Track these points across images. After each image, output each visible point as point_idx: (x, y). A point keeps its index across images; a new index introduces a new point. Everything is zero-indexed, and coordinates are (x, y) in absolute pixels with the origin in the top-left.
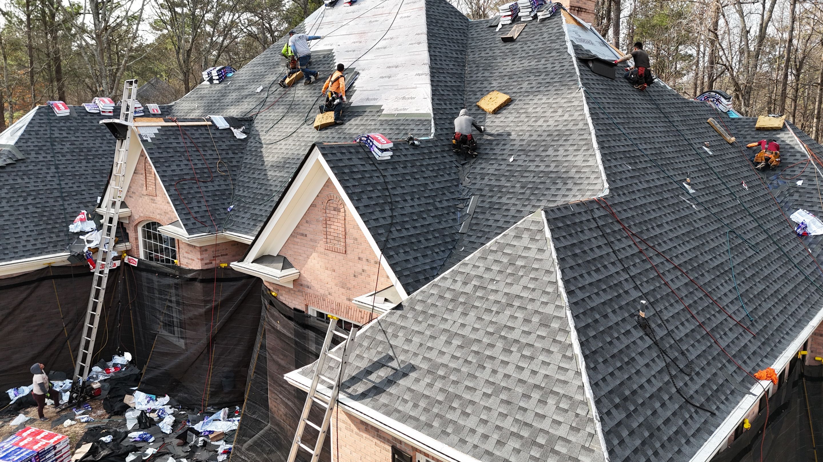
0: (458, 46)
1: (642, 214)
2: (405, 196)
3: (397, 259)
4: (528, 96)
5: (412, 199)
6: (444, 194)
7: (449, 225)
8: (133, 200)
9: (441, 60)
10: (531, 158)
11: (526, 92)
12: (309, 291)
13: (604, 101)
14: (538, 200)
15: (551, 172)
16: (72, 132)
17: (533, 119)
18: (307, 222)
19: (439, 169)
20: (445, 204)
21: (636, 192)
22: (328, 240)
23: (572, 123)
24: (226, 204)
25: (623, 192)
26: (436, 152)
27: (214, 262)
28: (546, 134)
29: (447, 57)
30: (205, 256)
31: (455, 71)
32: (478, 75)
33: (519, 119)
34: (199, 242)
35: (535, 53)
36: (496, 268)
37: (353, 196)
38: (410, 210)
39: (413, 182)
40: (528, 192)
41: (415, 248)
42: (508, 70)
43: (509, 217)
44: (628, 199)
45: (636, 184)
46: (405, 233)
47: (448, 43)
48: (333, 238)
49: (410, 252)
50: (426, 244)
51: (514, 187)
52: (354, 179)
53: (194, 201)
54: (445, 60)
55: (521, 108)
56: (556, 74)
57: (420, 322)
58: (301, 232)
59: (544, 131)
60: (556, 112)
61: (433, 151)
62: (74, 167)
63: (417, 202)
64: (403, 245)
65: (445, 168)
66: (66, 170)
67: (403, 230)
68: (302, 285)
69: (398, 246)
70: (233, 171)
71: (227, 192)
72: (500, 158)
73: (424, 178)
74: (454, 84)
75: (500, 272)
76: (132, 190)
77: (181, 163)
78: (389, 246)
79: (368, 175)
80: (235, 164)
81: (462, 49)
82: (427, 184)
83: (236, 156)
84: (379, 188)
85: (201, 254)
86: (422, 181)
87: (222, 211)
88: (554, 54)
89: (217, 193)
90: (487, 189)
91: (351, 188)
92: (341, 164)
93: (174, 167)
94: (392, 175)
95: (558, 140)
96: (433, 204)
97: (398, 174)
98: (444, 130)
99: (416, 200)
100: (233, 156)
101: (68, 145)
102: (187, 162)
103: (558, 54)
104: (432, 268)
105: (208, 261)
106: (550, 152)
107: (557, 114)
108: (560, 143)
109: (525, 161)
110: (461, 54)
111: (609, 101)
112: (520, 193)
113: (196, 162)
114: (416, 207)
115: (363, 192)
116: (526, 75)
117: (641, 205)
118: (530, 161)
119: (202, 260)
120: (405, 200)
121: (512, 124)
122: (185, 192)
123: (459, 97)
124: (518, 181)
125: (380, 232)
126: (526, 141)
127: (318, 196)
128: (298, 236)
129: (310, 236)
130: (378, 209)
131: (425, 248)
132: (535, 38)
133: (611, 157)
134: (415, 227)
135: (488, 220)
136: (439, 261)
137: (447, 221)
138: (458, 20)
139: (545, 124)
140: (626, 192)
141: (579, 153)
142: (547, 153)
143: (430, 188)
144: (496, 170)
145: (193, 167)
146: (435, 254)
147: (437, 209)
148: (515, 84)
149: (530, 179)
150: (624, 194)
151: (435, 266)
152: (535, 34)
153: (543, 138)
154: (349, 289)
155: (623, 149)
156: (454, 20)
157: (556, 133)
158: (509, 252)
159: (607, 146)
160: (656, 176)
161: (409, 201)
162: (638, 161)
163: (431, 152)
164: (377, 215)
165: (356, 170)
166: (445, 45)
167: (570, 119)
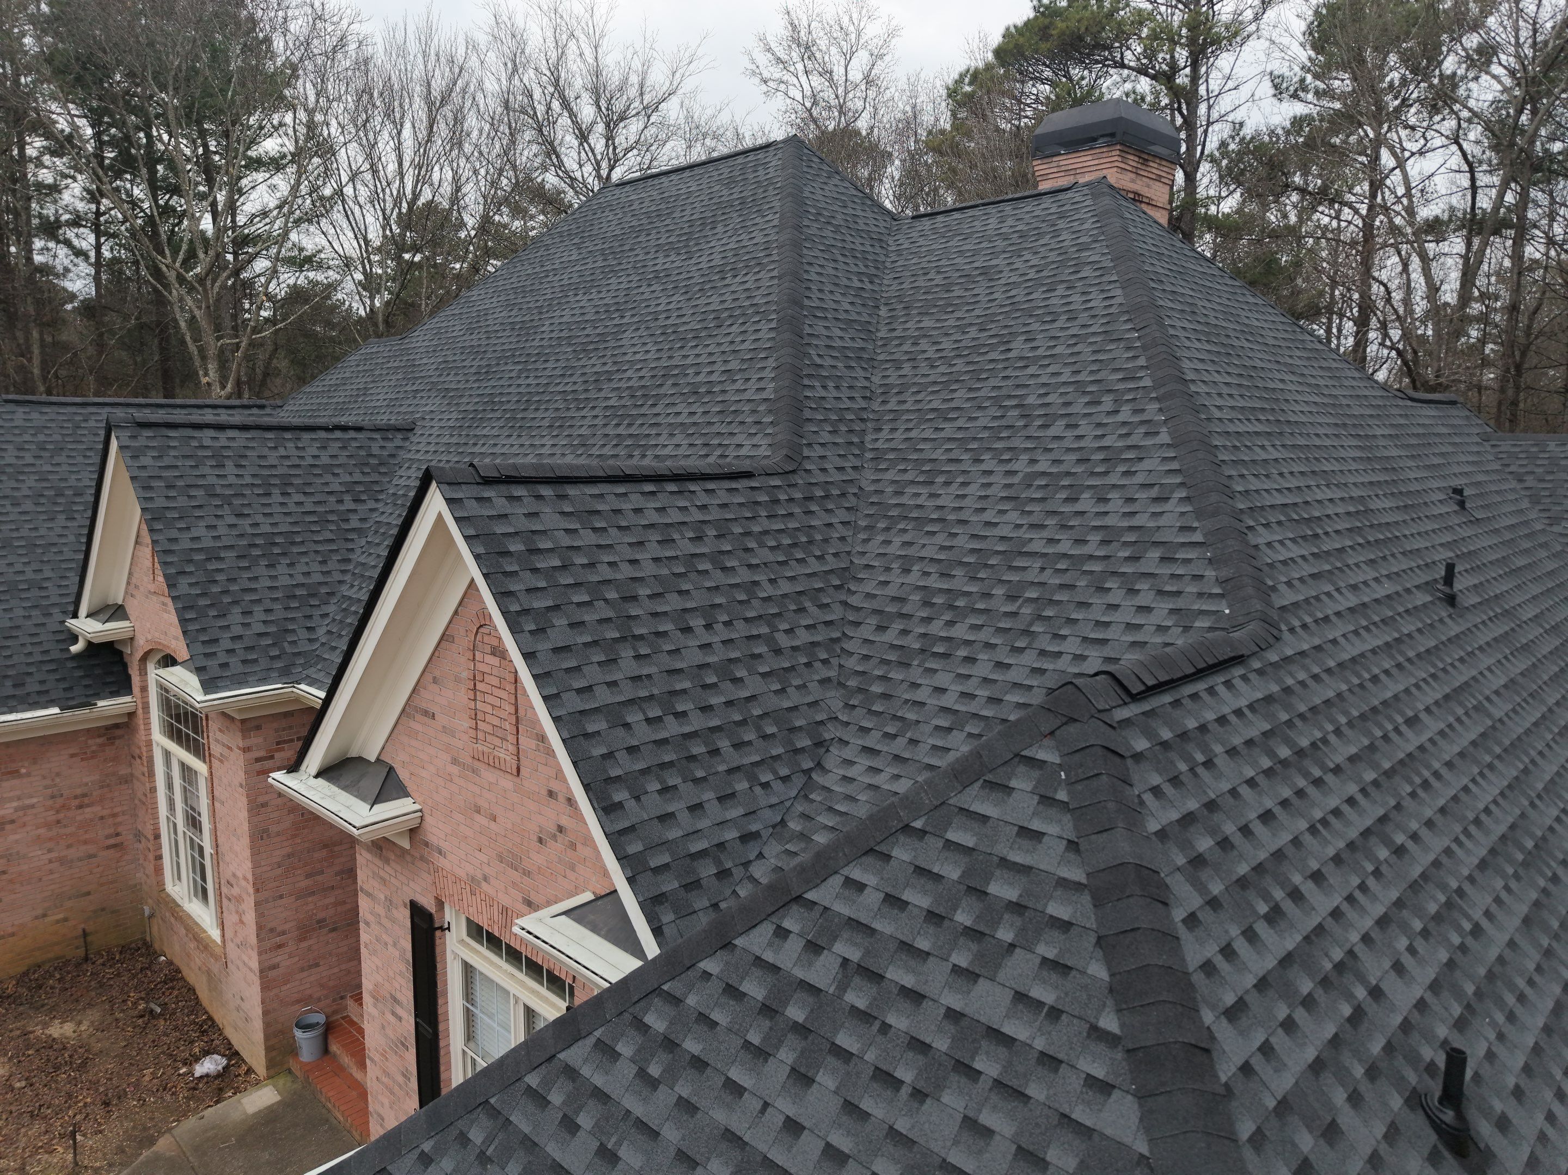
0: (866, 266)
1: (1361, 686)
2: (687, 616)
3: (634, 813)
4: (1026, 367)
5: (708, 627)
6: (801, 610)
7: (810, 699)
8: (136, 602)
9: (820, 291)
10: (1034, 519)
11: (1022, 358)
12: (442, 862)
13: (1218, 378)
14: (1056, 636)
15: (1091, 557)
16: (47, 454)
17: (1039, 422)
18: (435, 681)
19: (795, 545)
20: (803, 637)
21: (1333, 618)
22: (481, 735)
23: (1142, 430)
24: (316, 618)
25: (1300, 619)
26: (791, 500)
27: (277, 755)
28: (1073, 457)
29: (836, 285)
30: (256, 740)
31: (855, 317)
32: (908, 325)
33: (1003, 422)
34: (240, 711)
35: (1044, 274)
36: (918, 898)
37: (522, 619)
38: (700, 658)
39: (719, 578)
40: (1027, 610)
41: (700, 774)
42: (977, 312)
43: (974, 681)
44: (1317, 642)
45: (1328, 594)
46: (672, 728)
47: (841, 258)
48: (489, 729)
49: (682, 787)
50: (737, 759)
51: (987, 595)
52: (535, 570)
53: (237, 610)
54: (831, 292)
55: (1009, 397)
56: (1094, 316)
57: (653, 1084)
58: (424, 705)
59: (1069, 450)
60: (1099, 403)
61: (783, 497)
62: (36, 529)
63: (722, 633)
64: (663, 766)
65: (810, 542)
66: (15, 535)
67: (669, 719)
68: (427, 844)
69: (645, 772)
70: (347, 540)
71: (324, 590)
72: (951, 517)
73: (750, 566)
74: (850, 344)
75: (934, 917)
76: (134, 580)
77: (219, 523)
78: (614, 772)
79: (580, 560)
80: (354, 523)
81: (873, 271)
82: (755, 583)
83: (360, 507)
84: (612, 595)
85: (244, 737)
86: (744, 576)
87: (303, 634)
88: (1086, 272)
89: (299, 592)
90: (915, 597)
91: (523, 596)
92: (500, 529)
93: (199, 531)
94: (656, 560)
95: (1106, 473)
96: (769, 640)
97: (677, 557)
98: (817, 447)
99: (719, 627)
100: (352, 506)
101: (31, 481)
102: (233, 520)
103: (1098, 273)
104: (746, 838)
105: (262, 753)
106: (1086, 503)
107: (1100, 408)
108: (1113, 479)
109: (1019, 526)
110: (871, 282)
111: (1229, 380)
112: (1006, 614)
113: (259, 519)
114: (718, 647)
115: (557, 607)
116: (1019, 321)
117: (1353, 660)
118: (1032, 526)
119: (246, 750)
120: (687, 630)
121: (985, 434)
122: (216, 589)
123: (861, 373)
124: (1001, 581)
125: (591, 728)
126: (1020, 475)
127: (456, 612)
128: (419, 717)
129: (442, 719)
130: (596, 659)
131: (730, 771)
132: (1042, 242)
133: (1256, 520)
134: (706, 709)
135: (915, 686)
136: (767, 813)
137: (804, 686)
138: (869, 215)
139: (1069, 433)
140: (1308, 620)
141: (1168, 506)
142: (1079, 507)
143: (763, 595)
144: (943, 548)
145: (250, 530)
146: (758, 790)
147: (778, 652)
148: (994, 341)
149: (1031, 576)
150: (1304, 626)
151: (754, 828)
152: (1041, 235)
153: (1063, 468)
154: (527, 873)
155: (1279, 500)
156: (860, 213)
157: (1100, 456)
158: (968, 840)
159: (1240, 489)
160: (1370, 574)
161: (699, 631)
162: (1320, 531)
163: (776, 501)
164: (593, 674)
165: (549, 545)
166: (835, 261)
167: (1136, 419)
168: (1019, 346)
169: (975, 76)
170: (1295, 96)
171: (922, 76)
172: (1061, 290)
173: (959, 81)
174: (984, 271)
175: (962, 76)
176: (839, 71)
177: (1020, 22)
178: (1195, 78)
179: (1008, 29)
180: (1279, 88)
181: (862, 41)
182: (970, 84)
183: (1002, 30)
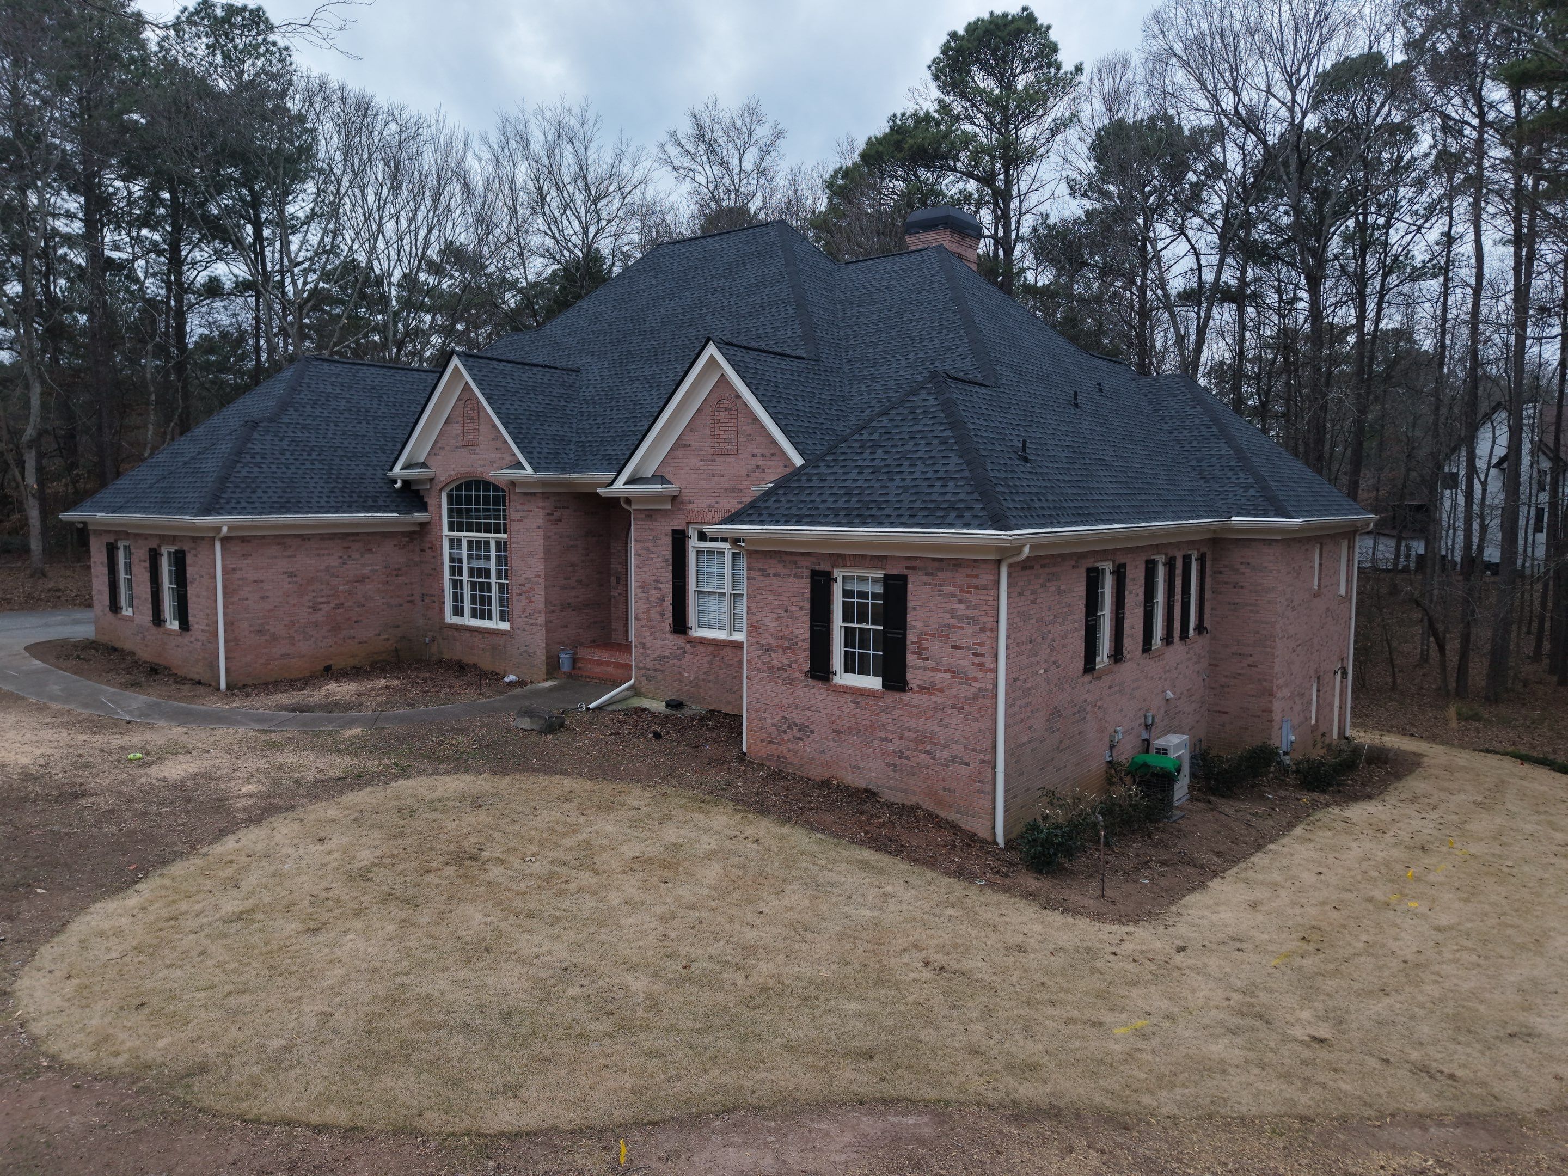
0: (827, 286)
1: (1027, 406)
4: (911, 323)
8: (439, 457)
9: (811, 294)
12: (691, 506)
13: (989, 325)
18: (691, 432)
23: (958, 339)
24: (567, 450)
25: (1008, 387)
26: (819, 370)
29: (817, 292)
31: (827, 307)
32: (853, 311)
33: (903, 343)
35: (916, 287)
42: (886, 304)
45: (1022, 387)
47: (816, 281)
48: (722, 441)
53: (535, 441)
54: (816, 295)
56: (939, 302)
58: (685, 442)
61: (816, 368)
65: (830, 385)
66: (346, 429)
68: (680, 504)
70: (568, 418)
71: (566, 439)
72: (886, 376)
74: (828, 318)
76: (439, 445)
77: (514, 403)
80: (569, 412)
81: (831, 288)
83: (568, 405)
87: (565, 456)
88: (935, 285)
89: (557, 438)
93: (508, 406)
98: (824, 354)
100: (565, 404)
102: (519, 403)
103: (940, 285)
105: (549, 511)
107: (942, 334)
110: (831, 293)
111: (994, 327)
113: (530, 404)
117: (1026, 401)
122: (524, 431)
123: (835, 330)
127: (706, 399)
128: (681, 449)
129: (693, 445)
132: (914, 273)
138: (823, 261)
140: (1011, 388)
141: (967, 360)
144: (883, 385)
152: (913, 270)
155: (1008, 362)
156: (819, 260)
160: (1042, 389)
162: (1024, 374)
166: (813, 281)
167: (956, 336)
168: (907, 316)
169: (846, 173)
170: (1085, 195)
171: (803, 169)
172: (924, 293)
173: (834, 176)
174: (887, 287)
175: (836, 172)
176: (734, 162)
177: (880, 135)
178: (1008, 182)
179: (870, 139)
180: (1073, 188)
181: (753, 140)
182: (843, 178)
183: (865, 139)
